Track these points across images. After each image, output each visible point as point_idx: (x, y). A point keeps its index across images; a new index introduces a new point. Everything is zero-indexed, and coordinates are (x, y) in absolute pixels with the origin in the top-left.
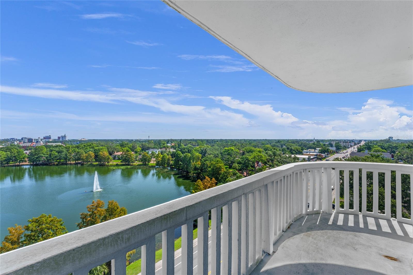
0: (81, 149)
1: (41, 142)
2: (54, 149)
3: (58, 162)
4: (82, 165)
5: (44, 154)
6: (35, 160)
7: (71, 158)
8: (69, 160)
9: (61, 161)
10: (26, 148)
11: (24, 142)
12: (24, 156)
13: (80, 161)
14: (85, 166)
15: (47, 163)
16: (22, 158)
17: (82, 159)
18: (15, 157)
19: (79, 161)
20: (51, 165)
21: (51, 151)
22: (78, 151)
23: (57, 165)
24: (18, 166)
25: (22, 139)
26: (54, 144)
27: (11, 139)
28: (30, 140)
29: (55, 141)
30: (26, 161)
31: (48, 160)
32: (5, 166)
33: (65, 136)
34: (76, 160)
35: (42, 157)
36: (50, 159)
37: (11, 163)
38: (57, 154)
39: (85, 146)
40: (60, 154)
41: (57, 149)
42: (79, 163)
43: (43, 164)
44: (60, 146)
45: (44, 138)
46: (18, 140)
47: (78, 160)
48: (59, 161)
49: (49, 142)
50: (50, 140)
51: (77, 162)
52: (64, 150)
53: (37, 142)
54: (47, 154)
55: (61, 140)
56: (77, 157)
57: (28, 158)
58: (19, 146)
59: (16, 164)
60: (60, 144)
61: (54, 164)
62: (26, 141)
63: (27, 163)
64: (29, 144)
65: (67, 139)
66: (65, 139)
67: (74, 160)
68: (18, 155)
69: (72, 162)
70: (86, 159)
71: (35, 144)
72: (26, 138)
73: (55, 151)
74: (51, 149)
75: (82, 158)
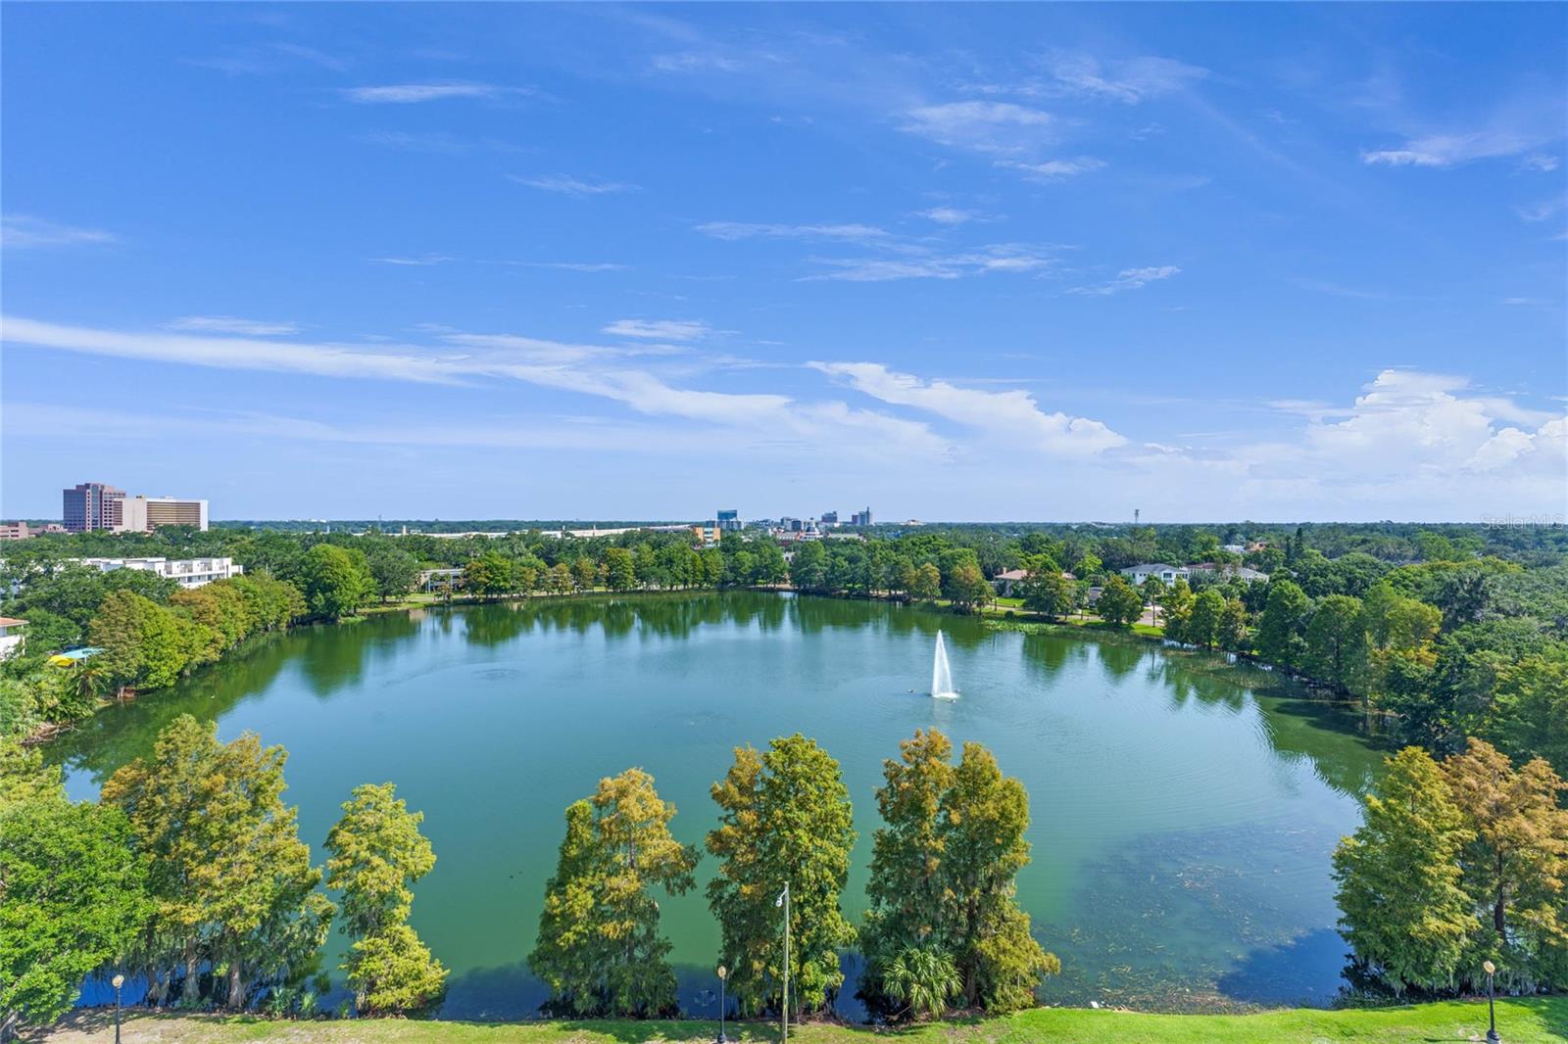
0: (903, 554)
1: (816, 529)
2: (840, 550)
3: (849, 589)
4: (907, 603)
5: (820, 564)
6: (803, 579)
7: (878, 580)
8: (874, 587)
9: (856, 586)
10: (787, 545)
11: (786, 531)
12: (782, 566)
13: (902, 592)
14: (912, 607)
15: (825, 591)
16: (778, 572)
17: (907, 586)
18: (766, 567)
19: (898, 592)
20: (834, 597)
21: (835, 555)
22: (895, 559)
23: (847, 597)
24: (772, 590)
25: (782, 520)
26: (842, 537)
27: (763, 521)
28: (796, 525)
29: (844, 529)
30: (785, 581)
31: (829, 581)
32: (750, 590)
33: (868, 512)
34: (891, 587)
35: (816, 571)
36: (832, 579)
37: (761, 583)
38: (846, 564)
39: (914, 544)
40: (853, 566)
41: (848, 552)
42: (899, 598)
43: (819, 593)
44: (855, 542)
45: (824, 519)
46: (776, 524)
47: (895, 588)
48: (851, 585)
49: (833, 530)
50: (837, 525)
51: (893, 592)
52: (864, 555)
53: (808, 530)
54: (826, 565)
55: (858, 524)
56: (893, 578)
57: (790, 571)
58: (775, 540)
59: (769, 586)
60: (855, 536)
61: (841, 594)
62: (790, 527)
63: (787, 586)
64: (791, 536)
65: (873, 521)
66: (868, 522)
67: (886, 587)
68: (773, 563)
69: (880, 593)
70: (917, 586)
71: (803, 534)
72: (788, 520)
73: (843, 556)
74: (835, 549)
75: (905, 581)
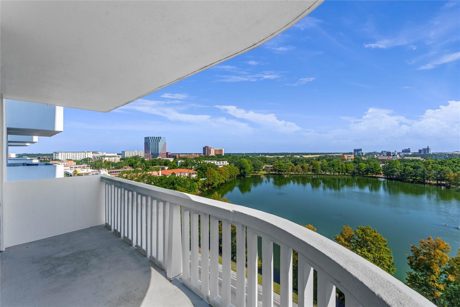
0: (446, 166)
1: (398, 155)
2: (408, 164)
3: (413, 179)
4: (448, 187)
5: (398, 169)
6: (389, 174)
7: (430, 177)
8: (428, 179)
9: (417, 178)
10: (383, 161)
11: (384, 156)
12: (379, 169)
13: (445, 182)
14: (451, 189)
15: (401, 179)
16: (377, 171)
17: (447, 180)
18: (372, 169)
19: (442, 182)
20: (405, 182)
21: (406, 165)
22: (441, 168)
23: (412, 182)
24: (375, 177)
25: (382, 152)
26: (411, 158)
27: (374, 152)
28: (389, 154)
29: (414, 155)
30: (381, 174)
31: (402, 176)
32: (365, 176)
33: (428, 148)
34: (438, 180)
35: (396, 171)
36: (404, 175)
37: (370, 174)
38: (412, 169)
39: (454, 162)
40: (415, 170)
41: (412, 164)
42: (443, 185)
43: (397, 179)
44: (417, 161)
45: (403, 151)
46: (379, 153)
47: (441, 180)
48: (415, 178)
49: (407, 156)
50: (410, 154)
51: (439, 182)
52: (422, 166)
53: (394, 156)
54: (401, 169)
55: (422, 153)
56: (439, 176)
57: (383, 171)
58: (377, 159)
59: (373, 175)
60: (420, 158)
61: (409, 181)
62: (385, 154)
63: (382, 176)
64: (386, 158)
65: (431, 152)
66: (428, 152)
67: (435, 180)
68: (375, 167)
69: (431, 182)
70: (454, 180)
71: (391, 157)
72: (385, 152)
73: (410, 166)
74: (406, 163)
75: (447, 178)
